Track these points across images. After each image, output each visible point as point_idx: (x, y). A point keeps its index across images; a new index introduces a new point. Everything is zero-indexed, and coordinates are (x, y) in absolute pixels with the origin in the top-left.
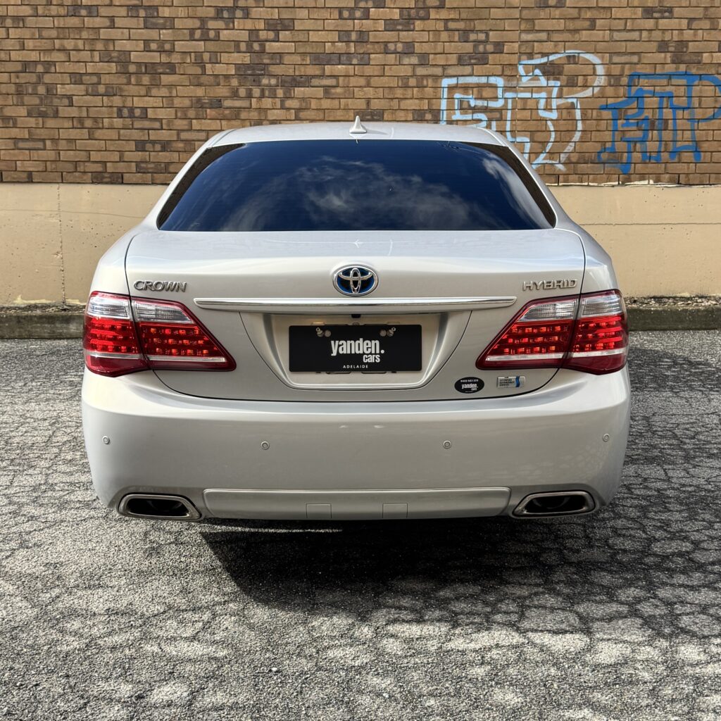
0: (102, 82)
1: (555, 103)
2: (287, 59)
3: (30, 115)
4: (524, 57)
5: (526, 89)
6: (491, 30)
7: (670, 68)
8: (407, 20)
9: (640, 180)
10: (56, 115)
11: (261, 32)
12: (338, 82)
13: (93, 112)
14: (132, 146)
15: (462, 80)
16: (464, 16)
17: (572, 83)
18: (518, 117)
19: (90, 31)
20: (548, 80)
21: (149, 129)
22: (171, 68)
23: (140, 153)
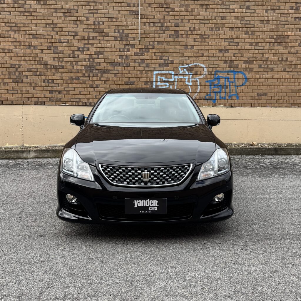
0: (38, 71)
1: (191, 80)
2: (102, 64)
3: (13, 82)
4: (181, 65)
5: (181, 75)
6: (170, 56)
7: (228, 69)
8: (142, 53)
9: (219, 105)
10: (22, 82)
11: (93, 55)
12: (119, 72)
13: (35, 81)
14: (48, 92)
15: (160, 72)
16: (160, 51)
17: (196, 74)
18: (179, 84)
19: (35, 54)
20: (188, 72)
21: (54, 87)
22: (62, 67)
23: (51, 95)
